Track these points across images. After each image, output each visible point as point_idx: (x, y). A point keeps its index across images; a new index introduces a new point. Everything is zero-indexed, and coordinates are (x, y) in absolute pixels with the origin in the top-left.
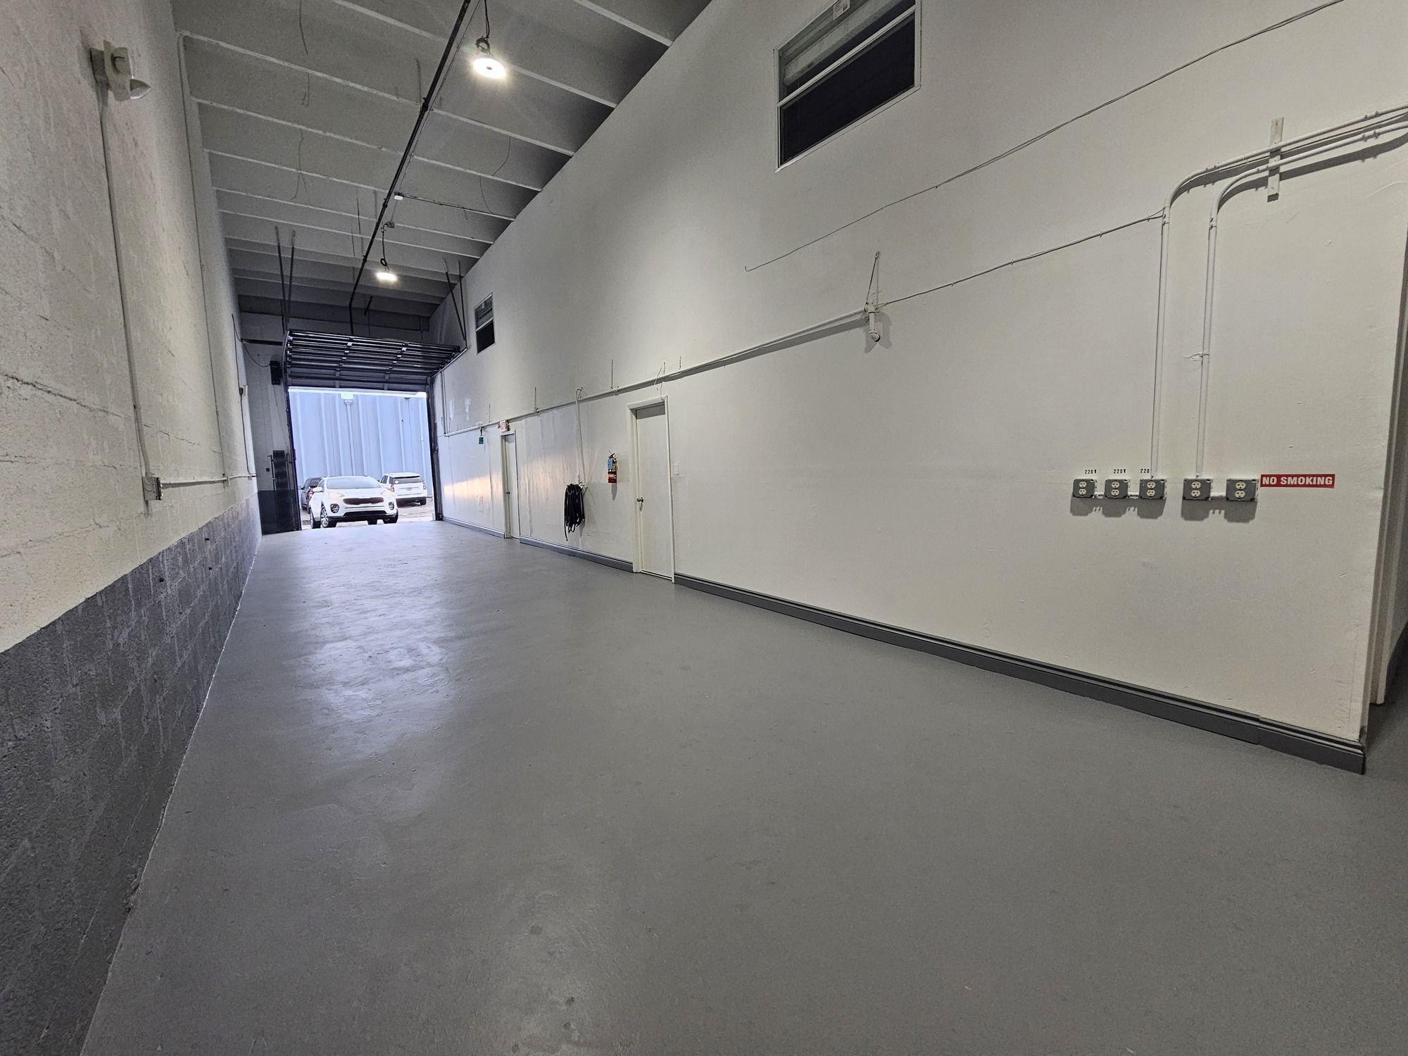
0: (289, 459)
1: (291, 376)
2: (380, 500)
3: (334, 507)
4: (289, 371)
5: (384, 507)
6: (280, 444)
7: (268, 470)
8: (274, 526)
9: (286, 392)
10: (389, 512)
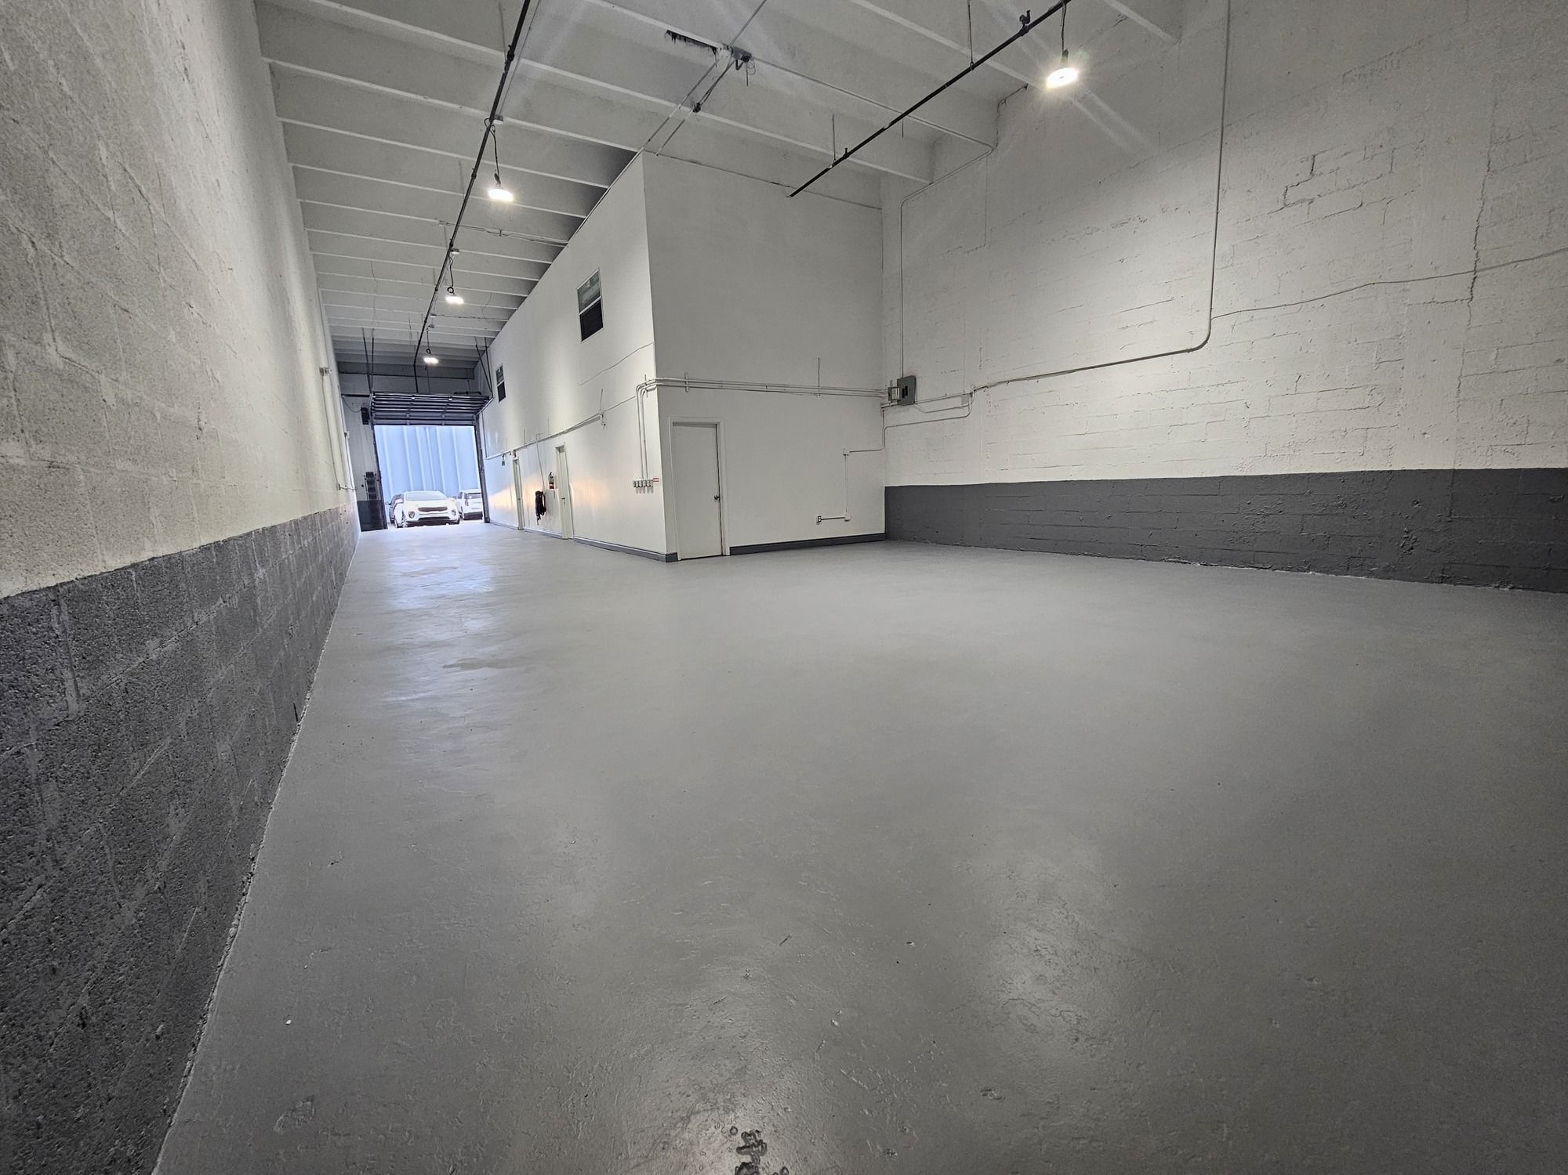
0: (377, 477)
1: (375, 418)
2: (445, 509)
3: (411, 514)
4: (374, 414)
5: (448, 514)
6: (372, 469)
7: (363, 486)
8: (368, 526)
9: (373, 429)
10: (452, 517)
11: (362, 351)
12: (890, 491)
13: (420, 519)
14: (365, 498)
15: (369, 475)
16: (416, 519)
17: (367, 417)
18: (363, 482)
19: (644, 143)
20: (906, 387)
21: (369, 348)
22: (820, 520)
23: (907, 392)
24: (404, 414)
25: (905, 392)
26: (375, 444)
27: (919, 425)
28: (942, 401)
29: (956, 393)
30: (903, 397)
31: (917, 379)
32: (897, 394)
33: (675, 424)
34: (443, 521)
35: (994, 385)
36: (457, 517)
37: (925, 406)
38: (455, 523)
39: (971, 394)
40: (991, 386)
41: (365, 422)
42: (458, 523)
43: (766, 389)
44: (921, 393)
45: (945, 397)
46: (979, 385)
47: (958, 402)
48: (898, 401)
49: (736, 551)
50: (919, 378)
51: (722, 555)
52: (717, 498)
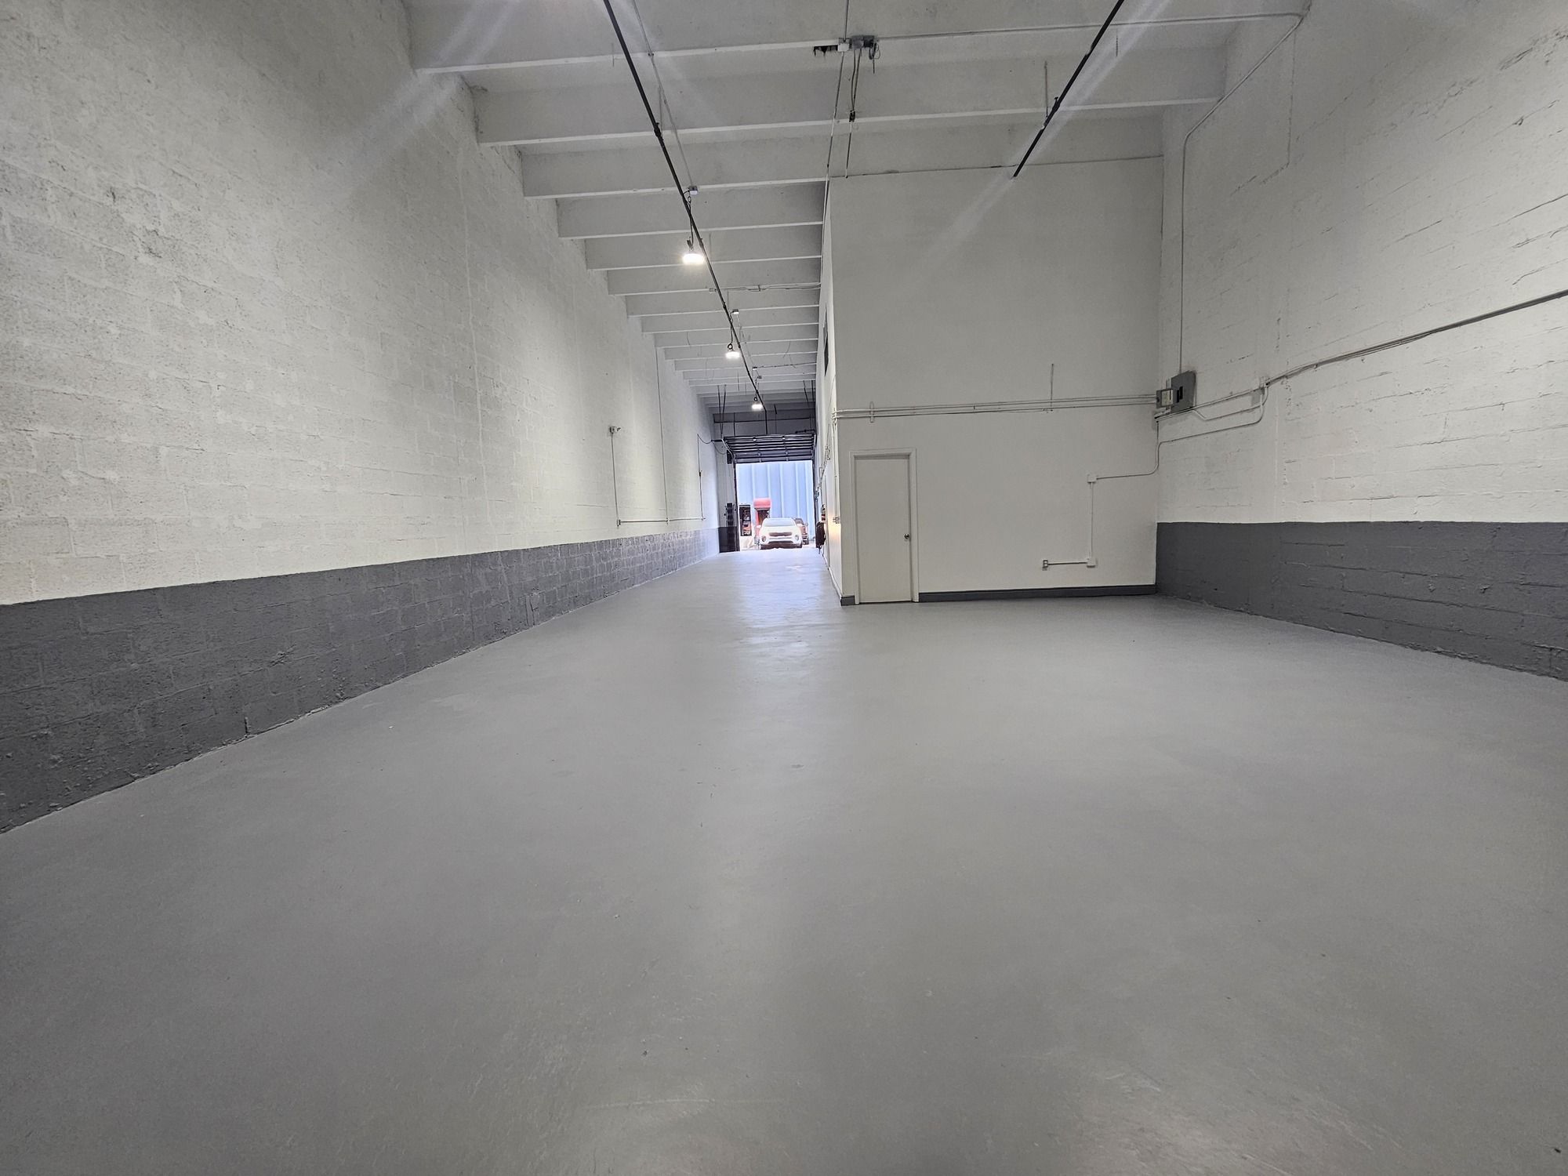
0: (735, 508)
1: (737, 458)
3: (764, 538)
4: (736, 455)
6: (732, 500)
7: (722, 514)
8: (726, 548)
9: (735, 467)
10: (795, 542)
11: (716, 404)
12: (1162, 528)
13: (770, 543)
14: (725, 525)
15: (729, 505)
16: (766, 543)
17: (730, 459)
18: (725, 512)
19: (826, 170)
20: (1181, 388)
21: (722, 402)
22: (1046, 566)
23: (1182, 393)
24: (756, 453)
25: (1179, 395)
26: (735, 480)
27: (1198, 438)
28: (1227, 403)
29: (1244, 389)
30: (1178, 401)
31: (1197, 376)
32: (1169, 399)
33: (856, 458)
34: (788, 545)
35: (1296, 374)
36: (799, 542)
37: (1207, 412)
38: (798, 547)
39: (1262, 389)
40: (1292, 375)
41: (730, 460)
42: (801, 547)
43: (975, 409)
44: (1204, 392)
45: (1231, 397)
46: (1274, 375)
47: (1246, 403)
48: (1172, 407)
49: (925, 598)
50: (1200, 373)
51: (912, 601)
52: (907, 537)
